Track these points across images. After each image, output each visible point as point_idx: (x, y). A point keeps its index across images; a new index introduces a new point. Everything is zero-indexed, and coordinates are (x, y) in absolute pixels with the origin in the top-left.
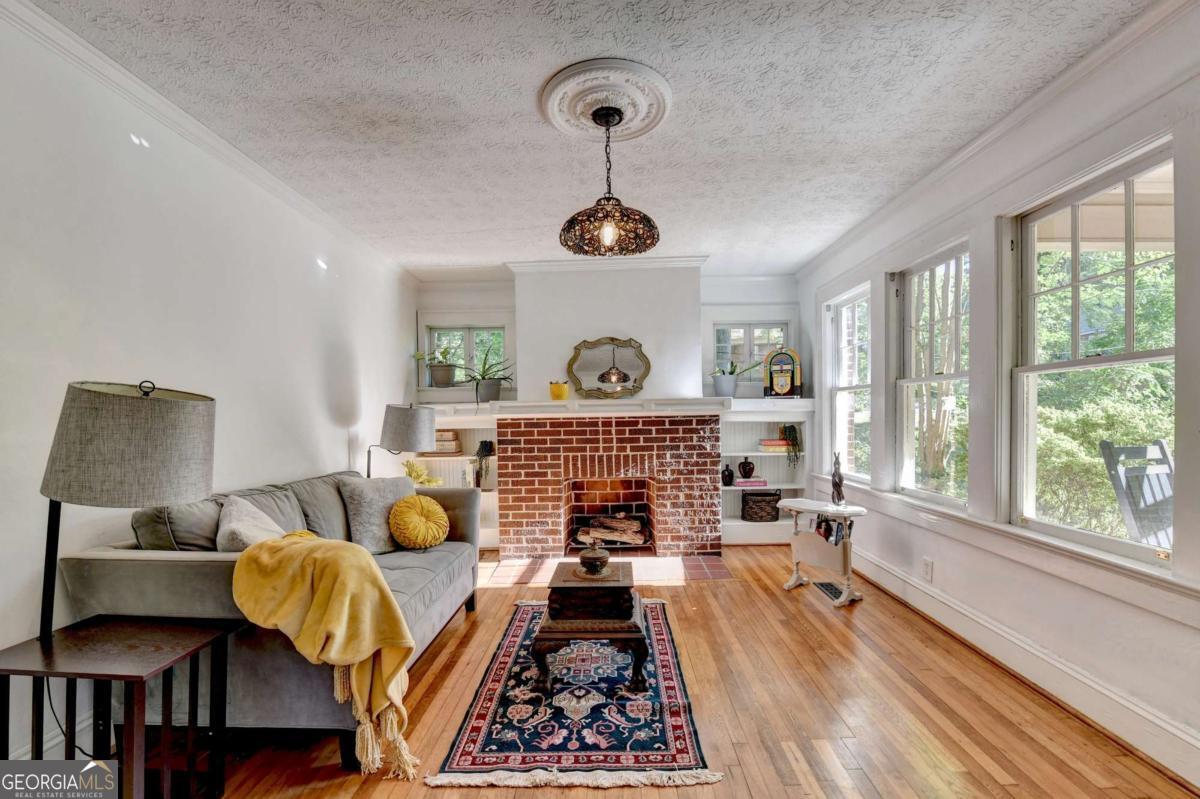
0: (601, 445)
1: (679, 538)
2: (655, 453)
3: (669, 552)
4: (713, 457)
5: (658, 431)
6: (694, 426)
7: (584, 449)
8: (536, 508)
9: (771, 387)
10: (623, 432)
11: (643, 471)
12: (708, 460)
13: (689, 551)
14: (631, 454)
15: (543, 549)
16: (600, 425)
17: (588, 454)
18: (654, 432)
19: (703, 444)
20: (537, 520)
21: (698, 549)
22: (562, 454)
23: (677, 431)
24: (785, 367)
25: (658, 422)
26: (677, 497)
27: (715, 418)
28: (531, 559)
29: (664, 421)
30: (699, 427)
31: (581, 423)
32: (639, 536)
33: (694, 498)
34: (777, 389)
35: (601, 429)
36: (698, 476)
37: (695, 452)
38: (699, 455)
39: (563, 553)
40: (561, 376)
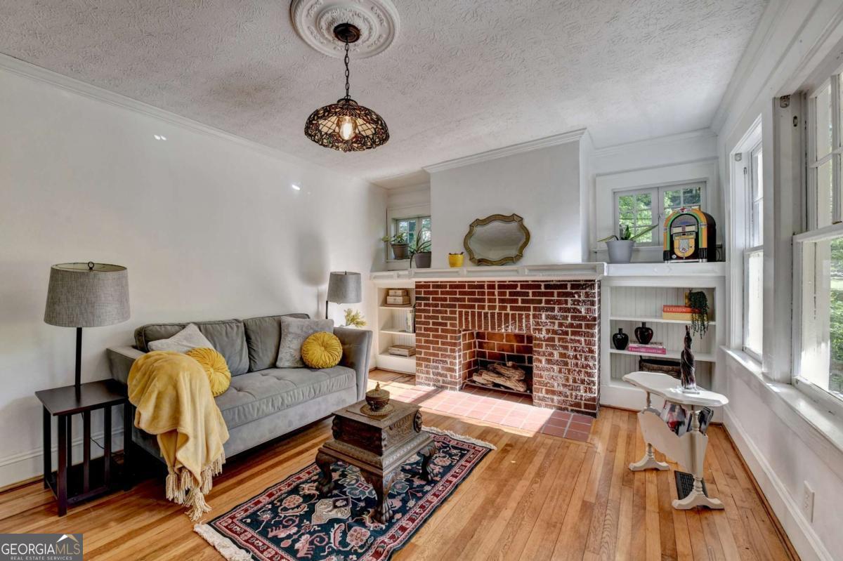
0: (487, 304)
1: (553, 393)
2: (531, 313)
3: (543, 403)
4: (589, 320)
5: (534, 294)
6: (569, 290)
7: (473, 307)
8: (439, 349)
9: (672, 251)
10: (504, 294)
11: (521, 328)
12: (583, 323)
13: (563, 406)
14: (511, 312)
15: (444, 382)
16: (486, 288)
17: (476, 310)
18: (531, 294)
19: (578, 307)
20: (440, 358)
21: (571, 405)
22: (458, 310)
23: (552, 294)
24: (688, 229)
25: (535, 286)
26: (551, 354)
27: (590, 283)
28: (435, 388)
29: (540, 285)
30: (574, 291)
31: (472, 286)
32: (521, 384)
33: (569, 357)
34: (678, 252)
35: (486, 291)
36: (573, 337)
37: (570, 315)
38: (573, 318)
39: (458, 387)
40: (458, 247)
